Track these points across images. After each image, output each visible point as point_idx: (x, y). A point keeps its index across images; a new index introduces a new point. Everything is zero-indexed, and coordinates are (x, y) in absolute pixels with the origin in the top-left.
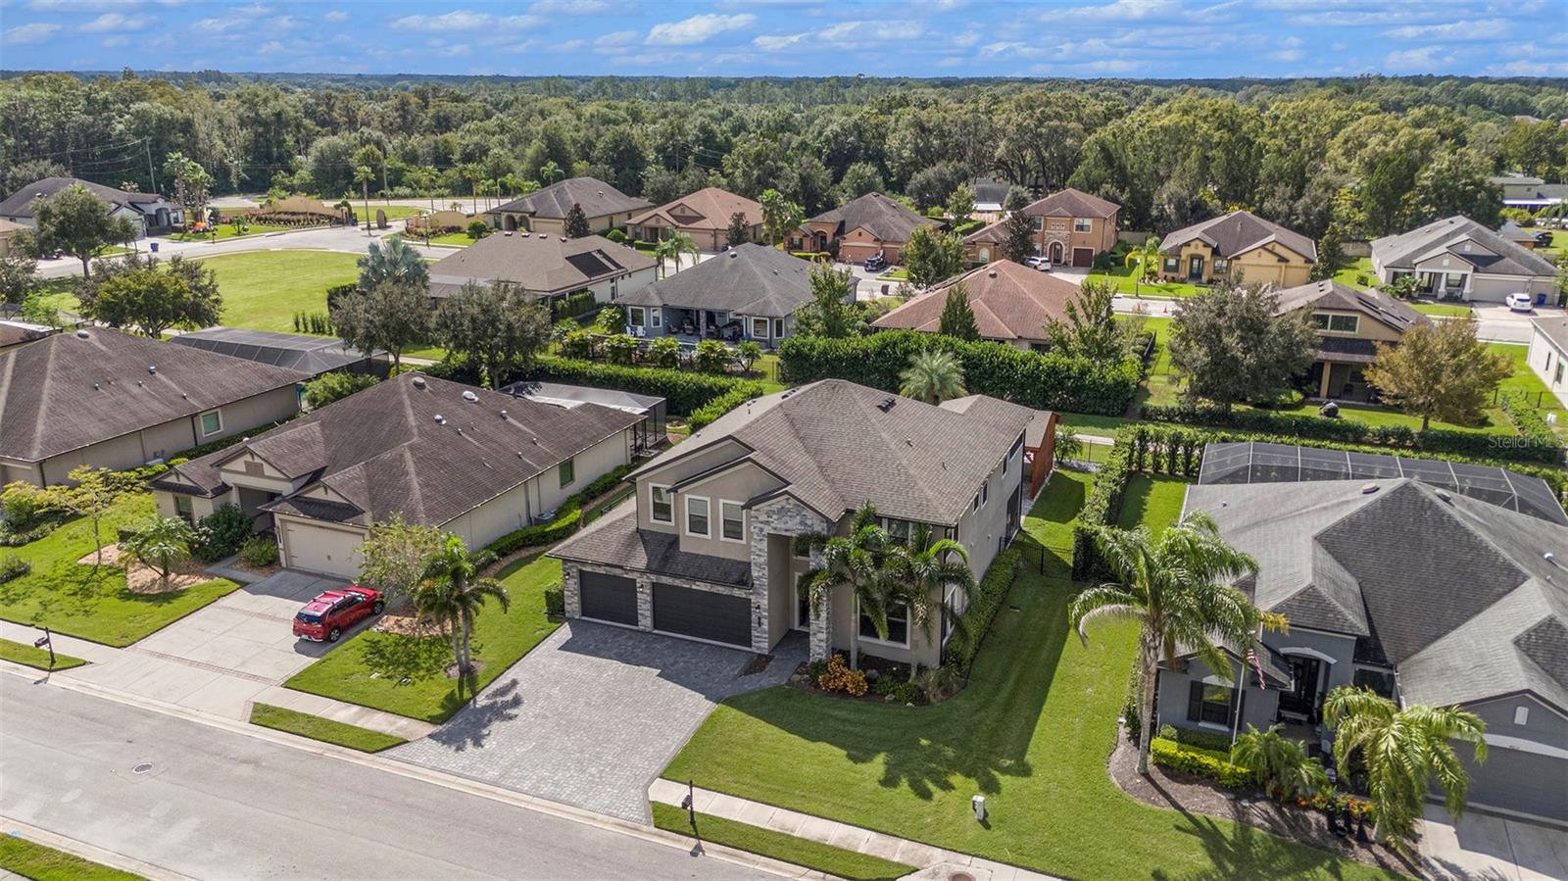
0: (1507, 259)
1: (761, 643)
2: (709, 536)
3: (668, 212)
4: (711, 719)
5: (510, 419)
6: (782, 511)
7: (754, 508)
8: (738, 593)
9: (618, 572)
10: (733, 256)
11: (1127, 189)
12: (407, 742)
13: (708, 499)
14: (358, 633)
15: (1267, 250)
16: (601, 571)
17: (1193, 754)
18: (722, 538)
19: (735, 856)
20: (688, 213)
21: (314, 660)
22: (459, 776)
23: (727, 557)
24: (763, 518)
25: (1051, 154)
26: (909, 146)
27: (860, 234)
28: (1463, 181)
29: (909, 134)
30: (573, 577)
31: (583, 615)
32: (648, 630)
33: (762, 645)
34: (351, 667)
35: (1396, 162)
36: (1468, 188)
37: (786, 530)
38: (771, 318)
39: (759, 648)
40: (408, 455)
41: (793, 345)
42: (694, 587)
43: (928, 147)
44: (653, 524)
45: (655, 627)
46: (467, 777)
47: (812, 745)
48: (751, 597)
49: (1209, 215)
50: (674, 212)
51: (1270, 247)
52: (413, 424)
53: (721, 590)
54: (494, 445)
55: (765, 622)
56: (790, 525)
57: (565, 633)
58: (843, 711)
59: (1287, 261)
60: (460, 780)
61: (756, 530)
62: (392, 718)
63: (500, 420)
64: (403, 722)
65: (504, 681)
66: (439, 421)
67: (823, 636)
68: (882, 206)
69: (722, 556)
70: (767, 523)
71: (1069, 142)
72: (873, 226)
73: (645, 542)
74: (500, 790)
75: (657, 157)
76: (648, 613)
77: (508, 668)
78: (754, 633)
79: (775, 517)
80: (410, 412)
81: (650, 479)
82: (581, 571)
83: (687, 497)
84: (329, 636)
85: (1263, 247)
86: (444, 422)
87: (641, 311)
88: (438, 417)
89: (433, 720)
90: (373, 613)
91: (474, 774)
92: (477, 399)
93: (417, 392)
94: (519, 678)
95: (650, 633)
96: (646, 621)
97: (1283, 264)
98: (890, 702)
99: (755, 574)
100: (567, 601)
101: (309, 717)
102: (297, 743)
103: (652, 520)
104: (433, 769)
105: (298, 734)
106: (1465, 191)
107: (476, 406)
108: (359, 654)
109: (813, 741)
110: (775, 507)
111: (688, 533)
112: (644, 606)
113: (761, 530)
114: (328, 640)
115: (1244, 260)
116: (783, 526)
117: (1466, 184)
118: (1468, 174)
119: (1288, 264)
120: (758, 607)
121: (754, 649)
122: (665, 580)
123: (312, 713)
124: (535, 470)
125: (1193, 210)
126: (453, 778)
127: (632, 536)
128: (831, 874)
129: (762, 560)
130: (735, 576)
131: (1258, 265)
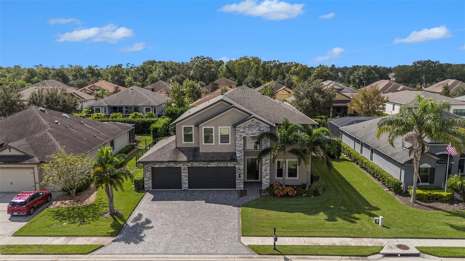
0: (344, 89)
1: (240, 186)
2: (214, 144)
3: (89, 88)
4: (242, 212)
5: (85, 125)
6: (250, 126)
7: (237, 127)
8: (230, 165)
9: (172, 165)
10: (131, 89)
11: (237, 79)
12: (103, 246)
13: (213, 127)
14: (43, 210)
15: (284, 90)
16: (164, 166)
17: (429, 192)
18: (220, 144)
19: (305, 258)
20: (96, 88)
21: (25, 224)
22: (144, 254)
23: (222, 151)
24: (242, 130)
25: (206, 74)
26: (162, 73)
27: (161, 92)
28: (325, 73)
29: (162, 70)
30: (149, 171)
31: (153, 189)
32: (186, 189)
33: (241, 186)
34: (49, 222)
35: (307, 69)
36: (326, 74)
37: (252, 134)
38: (152, 107)
39: (240, 188)
40: (49, 134)
41: (169, 110)
42: (209, 166)
43: (168, 73)
44: (184, 144)
45: (189, 188)
46: (148, 254)
47: (292, 214)
48: (236, 166)
49: (261, 85)
50: (91, 88)
51: (285, 89)
52: (46, 123)
53: (222, 165)
54: (83, 132)
55: (242, 175)
56: (254, 132)
57: (148, 196)
58: (292, 201)
59: (290, 93)
60: (145, 256)
61: (239, 136)
62: (88, 238)
63: (82, 125)
64: (95, 239)
65: (135, 214)
66: (57, 123)
67: (268, 177)
68: (166, 84)
69: (219, 151)
70: (244, 132)
71: (213, 70)
72: (165, 89)
73: (182, 151)
74: (170, 256)
75: (73, 78)
76: (187, 182)
77: (133, 210)
78: (237, 181)
79: (247, 129)
80: (42, 119)
81: (183, 124)
82: (153, 168)
83: (203, 128)
84: (30, 212)
85: (283, 89)
86: (59, 124)
87: (100, 108)
88: (56, 121)
89: (112, 235)
90: (48, 202)
91: (150, 252)
92: (69, 117)
93: (43, 113)
94: (141, 213)
95: (187, 190)
96: (185, 185)
97: (289, 94)
98: (305, 197)
99: (238, 155)
100: (145, 183)
101: (38, 245)
102: (37, 258)
103: (183, 142)
104: (126, 254)
105: (35, 254)
106: (325, 75)
107: (69, 120)
108: (50, 217)
109: (292, 213)
110: (247, 125)
111: (204, 144)
112: (185, 179)
113: (241, 135)
114: (29, 214)
115: (279, 93)
116: (251, 132)
117: (325, 74)
118: (326, 71)
119: (291, 94)
120: (240, 169)
121: (237, 189)
122: (196, 164)
123: (39, 244)
124: (103, 142)
125: (257, 84)
126: (141, 256)
127: (175, 150)
128: (352, 256)
129: (241, 148)
130: (229, 158)
131: (283, 94)
